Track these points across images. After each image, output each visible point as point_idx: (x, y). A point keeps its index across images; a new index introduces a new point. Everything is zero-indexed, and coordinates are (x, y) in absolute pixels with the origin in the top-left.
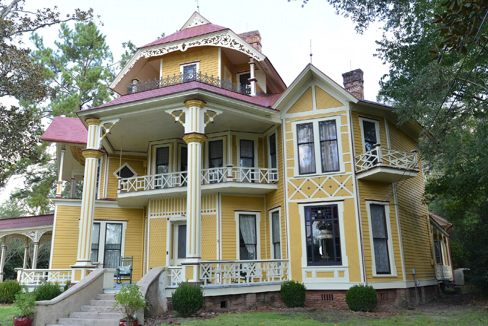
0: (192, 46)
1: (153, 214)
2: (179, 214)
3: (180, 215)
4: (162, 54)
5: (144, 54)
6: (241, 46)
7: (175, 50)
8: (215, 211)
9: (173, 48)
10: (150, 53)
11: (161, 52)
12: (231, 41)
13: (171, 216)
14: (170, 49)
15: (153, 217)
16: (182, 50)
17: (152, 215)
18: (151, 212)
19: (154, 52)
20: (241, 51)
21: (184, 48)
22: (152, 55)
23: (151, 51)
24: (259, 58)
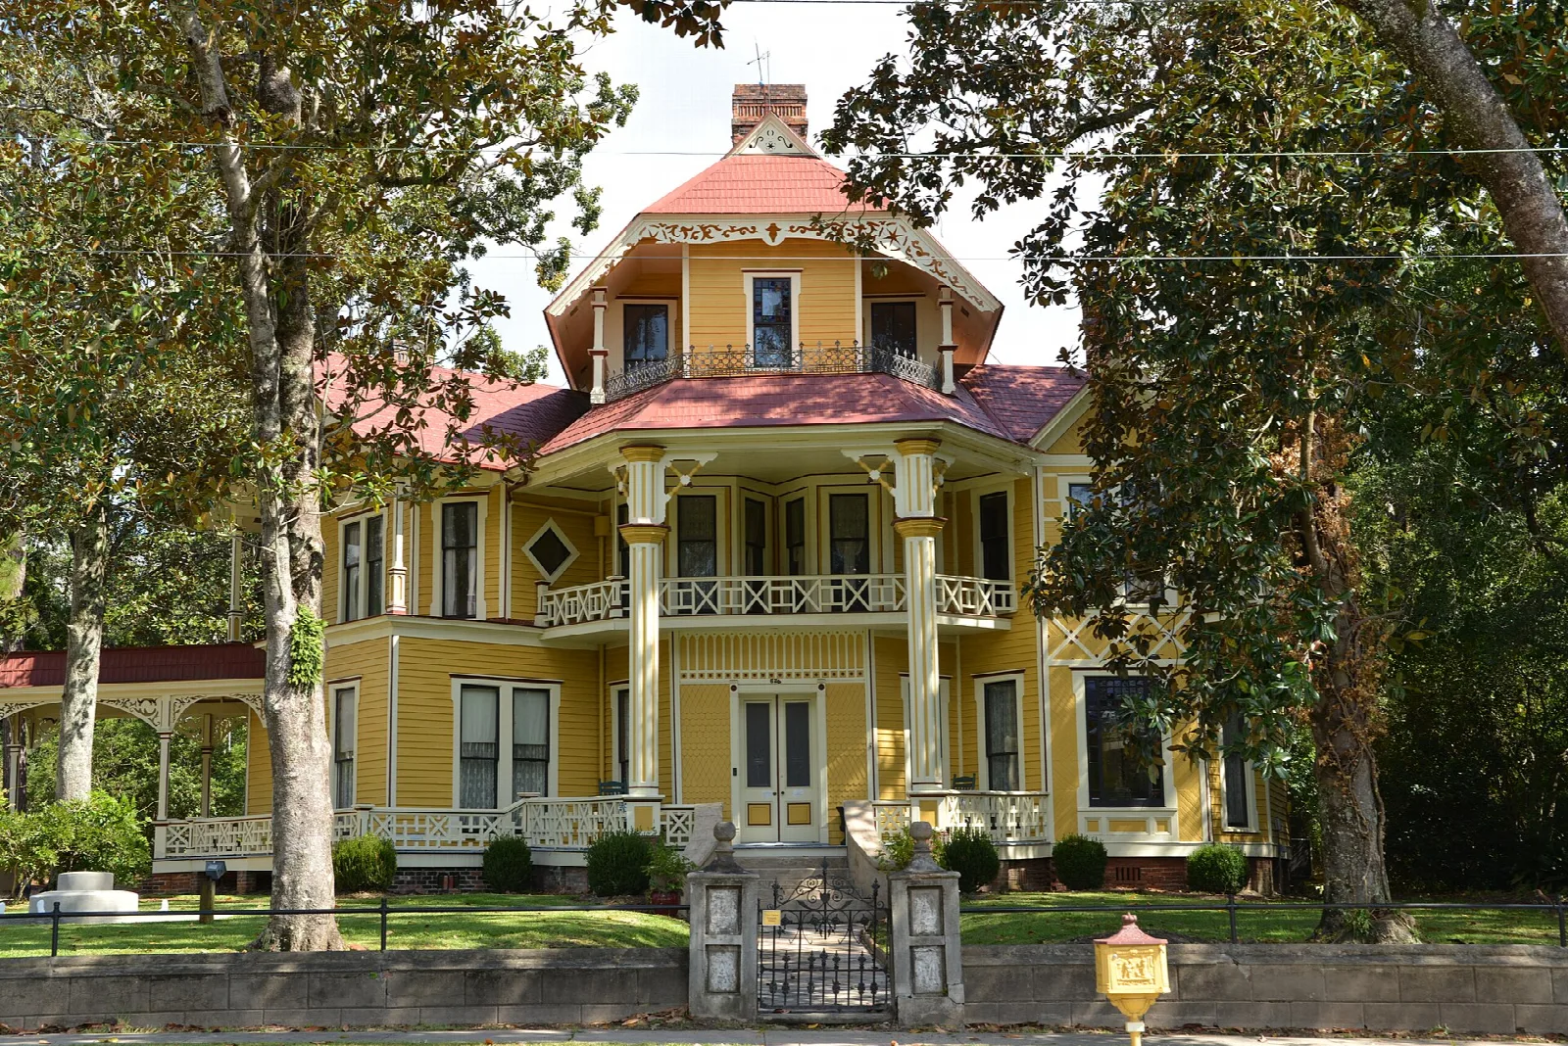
0: (798, 235)
1: (688, 672)
2: (763, 675)
3: (767, 680)
4: (707, 241)
5: (654, 231)
6: (935, 262)
7: (748, 236)
8: (860, 674)
9: (742, 231)
10: (673, 232)
11: (706, 235)
12: (909, 243)
13: (741, 680)
14: (733, 230)
15: (688, 680)
16: (768, 241)
17: (684, 676)
18: (683, 667)
19: (684, 230)
20: (936, 275)
21: (773, 236)
22: (677, 239)
23: (675, 227)
24: (980, 303)
